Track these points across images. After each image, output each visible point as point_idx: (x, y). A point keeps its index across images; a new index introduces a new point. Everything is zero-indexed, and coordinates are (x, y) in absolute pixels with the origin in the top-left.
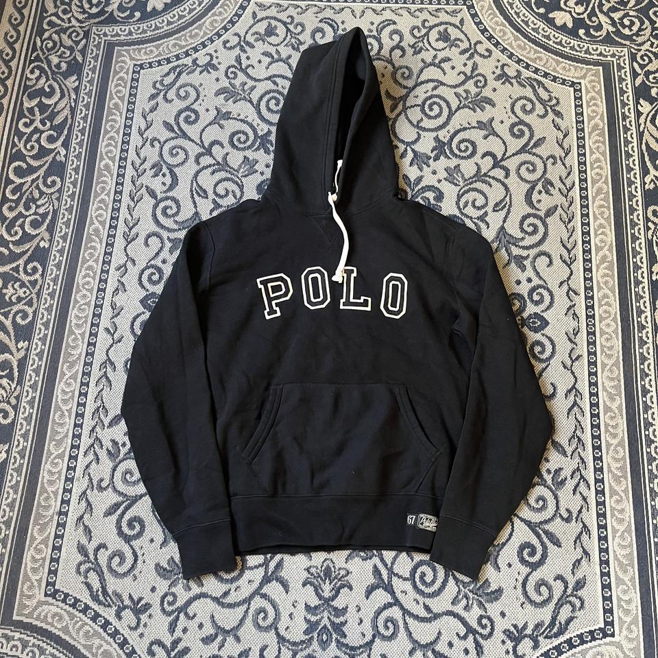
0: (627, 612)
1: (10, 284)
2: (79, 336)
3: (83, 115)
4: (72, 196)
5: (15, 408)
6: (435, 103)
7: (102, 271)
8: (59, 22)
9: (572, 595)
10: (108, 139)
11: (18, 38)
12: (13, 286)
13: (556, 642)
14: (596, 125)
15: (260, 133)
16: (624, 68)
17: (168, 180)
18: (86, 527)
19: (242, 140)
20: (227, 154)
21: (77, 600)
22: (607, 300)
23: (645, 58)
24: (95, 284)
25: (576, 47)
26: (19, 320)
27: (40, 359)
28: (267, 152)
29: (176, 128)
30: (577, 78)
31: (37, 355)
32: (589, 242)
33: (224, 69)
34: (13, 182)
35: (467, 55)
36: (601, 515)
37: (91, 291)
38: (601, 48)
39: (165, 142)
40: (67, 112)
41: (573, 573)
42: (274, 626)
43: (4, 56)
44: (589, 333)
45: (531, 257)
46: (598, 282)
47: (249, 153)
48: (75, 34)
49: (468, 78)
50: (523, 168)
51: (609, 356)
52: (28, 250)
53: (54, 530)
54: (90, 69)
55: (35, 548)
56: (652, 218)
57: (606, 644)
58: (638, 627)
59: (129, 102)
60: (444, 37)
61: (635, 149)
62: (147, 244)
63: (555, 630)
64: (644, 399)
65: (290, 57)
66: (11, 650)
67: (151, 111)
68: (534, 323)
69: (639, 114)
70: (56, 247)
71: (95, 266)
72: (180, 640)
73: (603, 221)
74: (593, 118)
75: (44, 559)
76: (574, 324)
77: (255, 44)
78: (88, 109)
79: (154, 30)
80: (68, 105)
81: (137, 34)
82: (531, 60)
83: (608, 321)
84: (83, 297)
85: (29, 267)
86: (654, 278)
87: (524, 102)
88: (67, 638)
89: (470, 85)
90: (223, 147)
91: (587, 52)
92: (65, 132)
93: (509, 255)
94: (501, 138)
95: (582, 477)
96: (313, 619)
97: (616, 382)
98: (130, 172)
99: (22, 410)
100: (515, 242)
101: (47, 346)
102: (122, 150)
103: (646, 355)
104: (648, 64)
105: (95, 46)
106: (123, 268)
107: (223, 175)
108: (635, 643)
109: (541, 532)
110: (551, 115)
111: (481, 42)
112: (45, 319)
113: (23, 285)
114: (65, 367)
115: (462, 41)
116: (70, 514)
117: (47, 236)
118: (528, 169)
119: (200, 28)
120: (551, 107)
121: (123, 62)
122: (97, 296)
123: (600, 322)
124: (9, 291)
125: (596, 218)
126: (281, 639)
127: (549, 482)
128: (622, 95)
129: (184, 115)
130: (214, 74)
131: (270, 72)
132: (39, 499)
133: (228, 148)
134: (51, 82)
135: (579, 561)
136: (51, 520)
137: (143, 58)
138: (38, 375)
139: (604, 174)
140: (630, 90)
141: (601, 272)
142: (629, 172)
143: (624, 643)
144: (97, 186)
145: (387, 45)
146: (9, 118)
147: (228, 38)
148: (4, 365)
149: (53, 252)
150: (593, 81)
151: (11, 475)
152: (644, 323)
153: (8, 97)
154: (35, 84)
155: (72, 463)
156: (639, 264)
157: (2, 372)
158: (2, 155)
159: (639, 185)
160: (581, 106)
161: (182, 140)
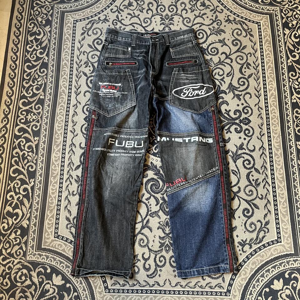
0: (286, 233)
1: (29, 115)
2: (60, 134)
3: (54, 42)
4: (52, 77)
5: (36, 164)
6: (200, 32)
7: (67, 107)
8: (40, 3)
9: (264, 227)
11: (23, 11)
12: (30, 115)
13: (259, 246)
14: (267, 39)
16: (278, 15)
17: (92, 69)
18: (69, 210)
21: (67, 239)
22: (274, 111)
23: (286, 11)
24: (64, 113)
25: (258, 7)
26: (34, 128)
27: (44, 144)
29: (93, 47)
30: (259, 20)
31: (43, 143)
32: (266, 88)
33: (112, 21)
34: (26, 72)
35: (213, 12)
36: (275, 196)
37: (63, 115)
38: (268, 7)
39: (89, 53)
40: (47, 41)
41: (264, 219)
42: (147, 245)
43: (18, 18)
44: (267, 125)
45: (243, 95)
46: (270, 104)
48: (47, 8)
49: (214, 22)
50: (238, 58)
51: (276, 133)
52: (36, 100)
53: (56, 212)
54: (55, 23)
55: (49, 219)
56: (291, 77)
57: (278, 246)
58: (291, 239)
59: (73, 37)
60: (203, 4)
61: (284, 49)
62: (85, 96)
63: (258, 241)
64: (290, 150)
65: (139, 15)
66: (42, 260)
67: (82, 40)
68: (245, 121)
69: (284, 34)
70: (47, 98)
71: (64, 105)
73: (271, 79)
74: (266, 36)
75: (52, 223)
76: (261, 121)
77: (124, 10)
78: (55, 40)
79: (81, 5)
80: (47, 39)
81: (74, 7)
82: (239, 13)
83: (275, 119)
84: (60, 118)
85: (37, 107)
86: (293, 101)
87: (237, 30)
88: (65, 254)
89: (215, 25)
91: (262, 9)
92: (47, 50)
93: (234, 94)
94: (229, 46)
95: (266, 182)
96: (163, 242)
97: (279, 144)
98: (75, 66)
99: (39, 165)
100: (236, 89)
101: (47, 139)
102: (71, 57)
103: (291, 132)
104: (287, 13)
105: (56, 13)
106: (76, 106)
108: (290, 245)
109: (251, 204)
110: (248, 36)
111: (218, 6)
112: (45, 128)
113: (34, 114)
114: (55, 147)
115: (211, 6)
116: (61, 205)
117: (43, 94)
118: (240, 59)
119: (100, 4)
120: (249, 32)
121: (69, 19)
122: (66, 118)
123: (272, 120)
124: (29, 117)
125: (268, 78)
126: (150, 250)
127: (254, 184)
128: (277, 27)
129: (96, 41)
130: (108, 23)
131: (131, 22)
132: (49, 200)
134: (39, 29)
135: (266, 214)
136: (54, 208)
137: (78, 18)
138: (44, 150)
139: (271, 60)
140: (280, 24)
141: (272, 99)
142: (281, 59)
143: (286, 245)
144: (62, 72)
145: (180, 8)
146: (23, 45)
147: (112, 8)
148: (29, 147)
149: (46, 100)
150: (265, 21)
151: (36, 191)
152: (289, 119)
153: (21, 36)
154: (32, 30)
155: (61, 185)
156: (287, 96)
157: (29, 150)
158: (21, 60)
159: (285, 64)
160: (261, 32)
161: (96, 52)
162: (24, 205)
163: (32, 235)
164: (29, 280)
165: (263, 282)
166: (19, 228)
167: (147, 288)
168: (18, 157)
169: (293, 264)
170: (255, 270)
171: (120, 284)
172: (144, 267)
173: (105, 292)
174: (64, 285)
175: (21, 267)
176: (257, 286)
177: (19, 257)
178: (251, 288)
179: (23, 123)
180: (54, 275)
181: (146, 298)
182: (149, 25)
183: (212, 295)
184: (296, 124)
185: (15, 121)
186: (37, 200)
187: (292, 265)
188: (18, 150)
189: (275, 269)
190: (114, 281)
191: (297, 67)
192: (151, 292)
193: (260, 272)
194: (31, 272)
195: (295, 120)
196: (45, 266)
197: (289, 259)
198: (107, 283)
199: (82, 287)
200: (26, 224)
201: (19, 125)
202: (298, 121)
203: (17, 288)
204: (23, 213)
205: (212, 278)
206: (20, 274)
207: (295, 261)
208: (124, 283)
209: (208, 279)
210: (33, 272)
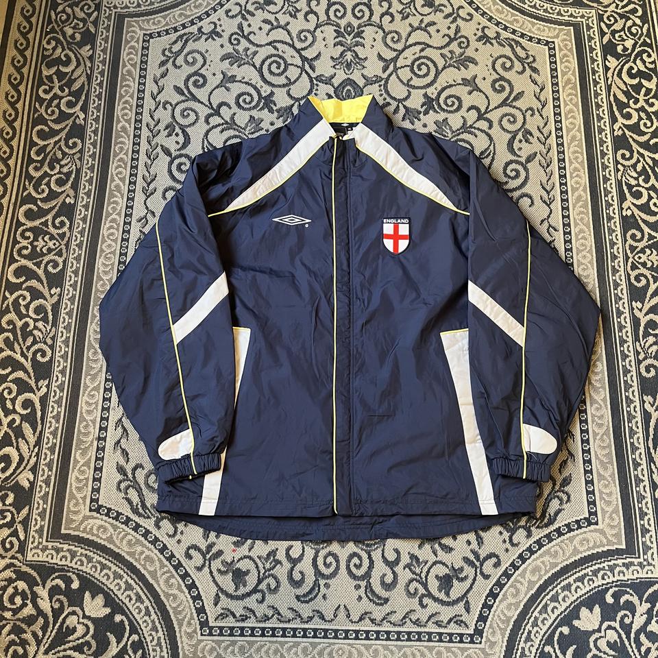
0: (609, 503)
1: (40, 239)
2: (107, 282)
3: (99, 81)
4: (93, 156)
5: (52, 347)
6: (423, 63)
7: (125, 223)
9: (560, 491)
10: (124, 103)
11: (34, 13)
12: (43, 238)
13: (546, 531)
14: (569, 80)
15: (264, 95)
16: (592, 28)
17: (181, 139)
18: (123, 450)
19: (247, 101)
20: (234, 114)
21: (119, 514)
22: (583, 234)
23: (611, 18)
24: (118, 235)
25: (549, 9)
26: (50, 269)
27: (73, 303)
28: (271, 111)
29: (186, 92)
30: (551, 38)
31: (69, 300)
32: (566, 184)
33: (228, 36)
34: (37, 144)
35: (451, 19)
36: (584, 422)
37: (115, 241)
38: (572, 10)
39: (176, 105)
40: (83, 78)
41: (560, 472)
43: (22, 29)
45: (515, 198)
46: (575, 219)
47: (254, 113)
48: (86, 7)
49: (451, 40)
50: (505, 120)
52: (56, 206)
53: (94, 453)
54: (103, 39)
55: (79, 470)
56: (621, 161)
57: (590, 531)
58: (619, 516)
59: (141, 69)
60: (429, 3)
61: (604, 100)
62: (164, 198)
63: (546, 520)
64: (619, 320)
65: (288, 23)
66: (61, 560)
67: (164, 75)
69: (607, 69)
70: (81, 202)
71: (118, 218)
72: (214, 544)
73: (578, 165)
74: (566, 73)
75: (87, 479)
77: (255, 12)
78: (103, 76)
79: (160, 2)
80: (85, 73)
81: (145, 6)
82: (508, 22)
83: (584, 253)
84: (109, 246)
85: (57, 221)
86: (624, 214)
87: (504, 60)
88: (112, 547)
89: (454, 46)
90: (230, 108)
91: (559, 13)
92: (83, 98)
94: (484, 93)
98: (145, 133)
99: (58, 349)
101: (78, 291)
102: (137, 113)
103: (619, 282)
104: (614, 24)
105: (106, 17)
107: (231, 133)
108: (617, 529)
110: (528, 70)
111: (462, 7)
112: (74, 268)
113: (52, 238)
114: (96, 309)
115: (445, 6)
116: (108, 439)
117: (72, 193)
118: (509, 120)
120: (528, 64)
121: (133, 32)
122: (121, 247)
123: (578, 254)
124: (40, 243)
125: (571, 163)
128: (591, 52)
129: (192, 79)
130: (219, 41)
131: (270, 38)
132: (79, 426)
133: (235, 109)
134: (67, 51)
135: (565, 462)
136: (91, 445)
137: (153, 28)
138: (70, 317)
139: (578, 123)
140: (598, 47)
141: (578, 209)
142: (599, 121)
143: (607, 530)
144: (115, 146)
145: (377, 11)
146: (30, 86)
147: (229, 7)
148: (38, 310)
149: (79, 208)
150: (565, 40)
151: (52, 406)
152: (616, 253)
153: (27, 67)
154: (52, 54)
155: (107, 395)
156: (611, 202)
157: (38, 315)
158: (25, 120)
159: (608, 132)
160: (555, 62)
161: (192, 102)
162: (24, 438)
163: (39, 504)
164: (30, 605)
165: (557, 612)
166: (12, 489)
167: (296, 624)
168: (13, 331)
169: (624, 573)
170: (537, 586)
171: (234, 616)
172: (290, 577)
173: (202, 635)
174: (110, 617)
175: (14, 576)
176: (543, 622)
177: (9, 554)
178: (529, 627)
179: (25, 257)
180: (87, 595)
181: (293, 646)
182: (310, 45)
183: (440, 641)
184: (632, 263)
185: (9, 251)
186: (53, 425)
187: (621, 575)
188: (12, 316)
189: (583, 583)
190: (223, 609)
191: (634, 140)
192: (305, 633)
193: (550, 591)
194: (35, 589)
195: (629, 255)
196: (68, 574)
197: (613, 562)
198: (206, 614)
199: (149, 621)
200: (28, 479)
201: (17, 261)
202: (637, 256)
203: (4, 622)
204: (20, 455)
205: (443, 603)
206: (10, 590)
207: (627, 566)
208: (244, 613)
209: (433, 607)
210: (41, 587)
